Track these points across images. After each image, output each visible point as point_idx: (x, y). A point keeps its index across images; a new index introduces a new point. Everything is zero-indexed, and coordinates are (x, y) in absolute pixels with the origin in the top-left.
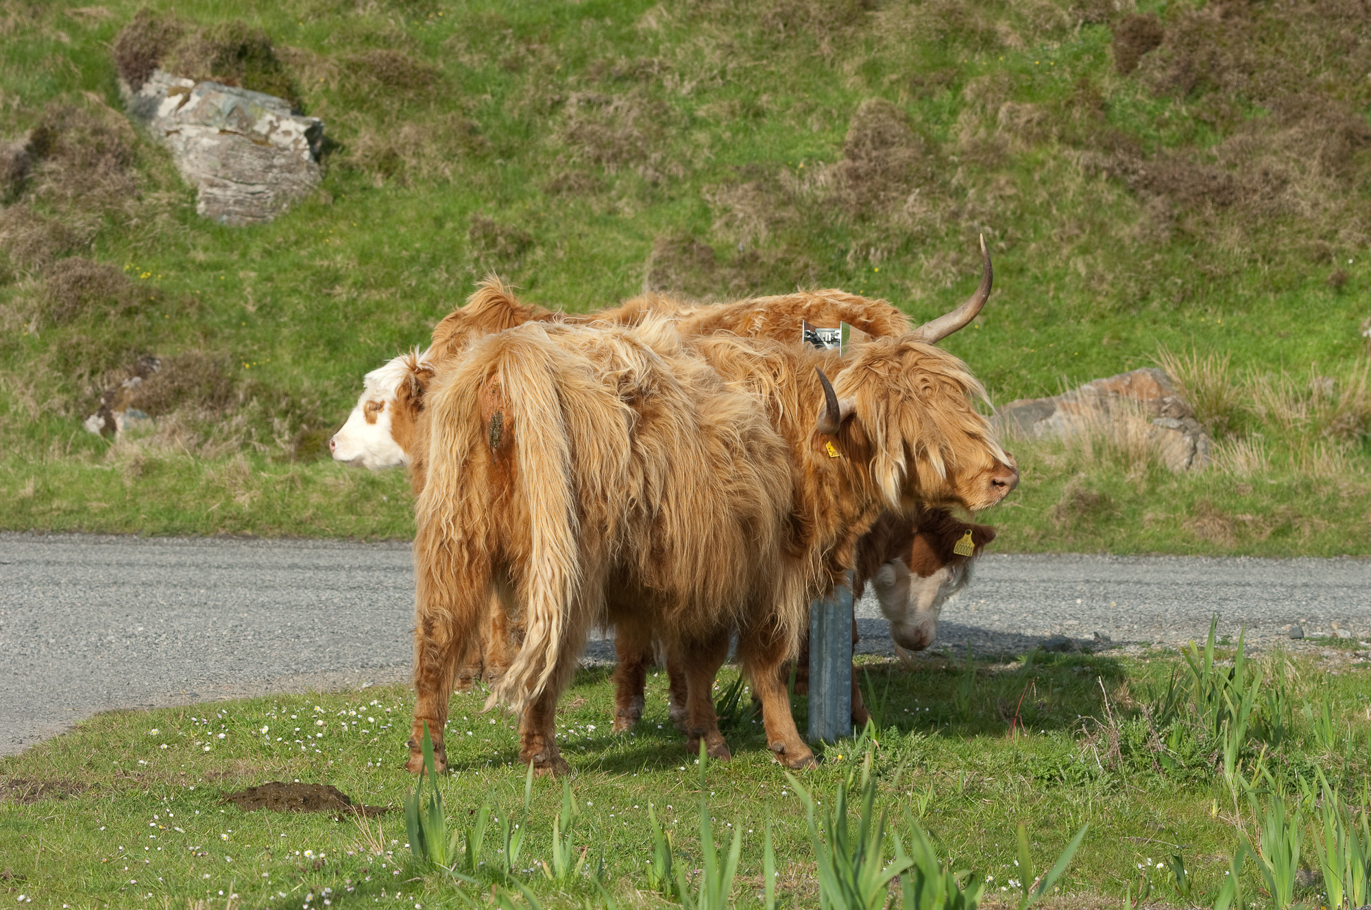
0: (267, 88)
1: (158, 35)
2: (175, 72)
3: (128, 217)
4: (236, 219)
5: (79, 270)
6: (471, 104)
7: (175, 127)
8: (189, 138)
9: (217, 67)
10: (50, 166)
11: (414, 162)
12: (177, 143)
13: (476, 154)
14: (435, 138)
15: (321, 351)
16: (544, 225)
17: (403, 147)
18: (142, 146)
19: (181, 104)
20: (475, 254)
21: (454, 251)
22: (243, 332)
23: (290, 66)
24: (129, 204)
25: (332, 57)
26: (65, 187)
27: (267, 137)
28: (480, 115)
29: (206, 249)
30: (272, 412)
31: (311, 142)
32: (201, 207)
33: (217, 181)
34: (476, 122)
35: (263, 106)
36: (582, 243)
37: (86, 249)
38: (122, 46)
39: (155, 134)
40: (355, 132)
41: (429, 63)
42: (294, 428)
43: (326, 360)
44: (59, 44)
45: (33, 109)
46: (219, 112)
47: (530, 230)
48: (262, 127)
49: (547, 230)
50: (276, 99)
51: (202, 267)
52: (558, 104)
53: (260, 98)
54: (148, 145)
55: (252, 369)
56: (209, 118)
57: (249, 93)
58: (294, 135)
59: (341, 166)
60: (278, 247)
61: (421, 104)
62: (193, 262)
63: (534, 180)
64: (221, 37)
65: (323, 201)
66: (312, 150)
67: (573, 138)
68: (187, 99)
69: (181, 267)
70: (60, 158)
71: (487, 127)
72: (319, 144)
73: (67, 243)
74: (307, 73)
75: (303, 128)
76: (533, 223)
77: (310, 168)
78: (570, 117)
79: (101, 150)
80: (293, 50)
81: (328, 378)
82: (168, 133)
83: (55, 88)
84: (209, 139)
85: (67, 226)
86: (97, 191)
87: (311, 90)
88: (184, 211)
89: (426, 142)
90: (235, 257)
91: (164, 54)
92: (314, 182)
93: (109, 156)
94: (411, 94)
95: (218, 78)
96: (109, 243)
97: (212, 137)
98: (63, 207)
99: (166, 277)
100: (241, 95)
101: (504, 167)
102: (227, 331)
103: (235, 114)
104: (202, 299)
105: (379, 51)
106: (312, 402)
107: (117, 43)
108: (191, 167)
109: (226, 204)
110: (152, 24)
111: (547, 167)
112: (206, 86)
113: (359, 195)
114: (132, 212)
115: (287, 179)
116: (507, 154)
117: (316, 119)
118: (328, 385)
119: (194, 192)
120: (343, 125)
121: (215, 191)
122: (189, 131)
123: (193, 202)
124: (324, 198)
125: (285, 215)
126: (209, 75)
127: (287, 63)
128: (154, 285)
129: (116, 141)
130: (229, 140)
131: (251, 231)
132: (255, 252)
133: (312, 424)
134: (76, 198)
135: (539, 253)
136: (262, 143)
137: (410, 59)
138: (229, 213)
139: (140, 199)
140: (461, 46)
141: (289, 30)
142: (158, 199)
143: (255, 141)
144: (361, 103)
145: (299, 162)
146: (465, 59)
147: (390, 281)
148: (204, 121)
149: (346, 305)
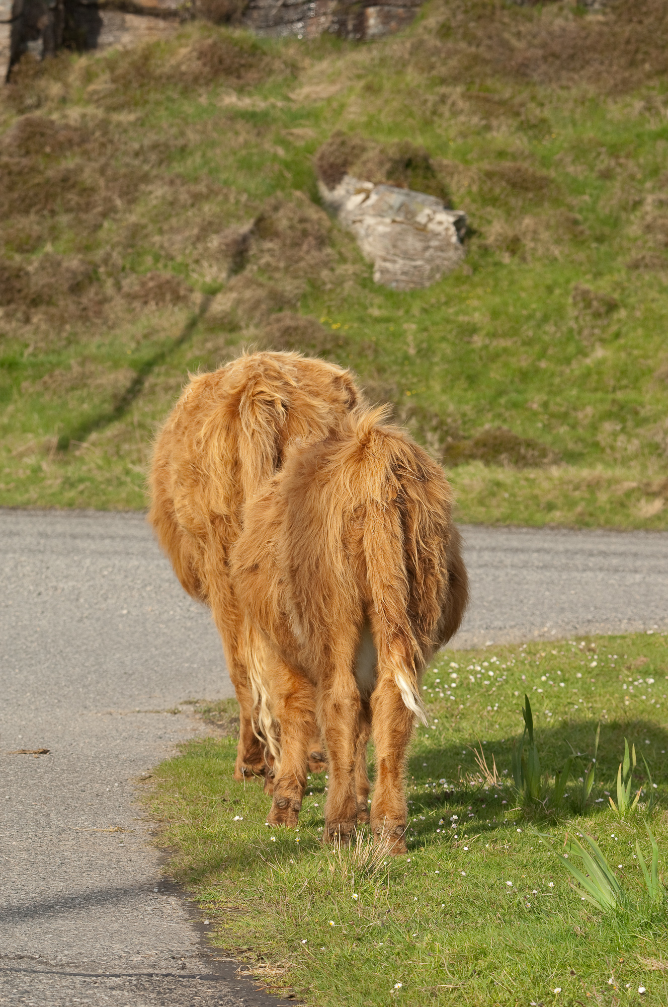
0: (426, 190)
1: (347, 150)
2: (359, 177)
3: (324, 283)
4: (402, 285)
5: (288, 322)
6: (575, 202)
7: (359, 218)
8: (369, 226)
9: (390, 174)
10: (268, 245)
11: (532, 245)
12: (360, 230)
13: (578, 240)
14: (548, 227)
15: (462, 383)
16: (627, 292)
17: (524, 234)
18: (335, 232)
19: (364, 201)
20: (576, 313)
21: (560, 311)
22: (407, 368)
23: (444, 174)
24: (325, 274)
25: (474, 167)
26: (279, 261)
27: (425, 226)
28: (581, 211)
29: (380, 307)
30: (426, 427)
31: (458, 229)
32: (377, 276)
33: (389, 257)
34: (579, 217)
35: (423, 204)
36: (654, 306)
37: (293, 307)
38: (322, 158)
39: (344, 223)
40: (489, 222)
41: (544, 172)
42: (442, 440)
43: (465, 390)
44: (275, 156)
45: (257, 203)
46: (391, 207)
47: (616, 296)
48: (422, 219)
49: (629, 296)
50: (432, 199)
51: (377, 320)
52: (638, 204)
53: (421, 197)
54: (339, 231)
55: (412, 396)
56: (383, 211)
57: (413, 194)
58: (445, 225)
59: (480, 247)
60: (432, 306)
61: (539, 202)
62: (370, 316)
63: (620, 259)
64: (392, 152)
65: (465, 273)
66: (458, 235)
67: (649, 228)
68: (367, 197)
69: (362, 320)
70: (276, 240)
71: (586, 219)
72: (463, 231)
73: (279, 302)
74: (456, 177)
75: (452, 219)
76: (619, 291)
77: (456, 249)
78: (647, 213)
79: (305, 234)
80: (445, 162)
81: (467, 403)
82: (354, 222)
83: (274, 187)
84: (383, 227)
85: (280, 289)
86: (302, 264)
87: (458, 190)
88: (365, 279)
89: (541, 229)
90: (401, 313)
91: (352, 164)
92: (459, 259)
93: (311, 239)
94: (530, 195)
95: (391, 182)
96: (311, 302)
97: (385, 225)
98: (277, 275)
99: (351, 328)
100: (407, 195)
101: (597, 249)
102: (395, 368)
103: (403, 208)
104: (377, 344)
105: (507, 164)
106: (455, 421)
107: (318, 155)
108: (370, 247)
109: (395, 274)
110: (343, 143)
111: (629, 249)
112: (382, 188)
113: (491, 269)
114: (327, 280)
115: (439, 257)
116: (600, 239)
117: (461, 213)
118: (467, 408)
119: (371, 266)
120: (481, 218)
121: (388, 265)
122: (370, 220)
123: (372, 273)
124: (466, 270)
125: (438, 284)
126: (384, 180)
127: (441, 171)
128: (343, 333)
129: (316, 227)
130: (398, 228)
131: (413, 294)
132: (416, 310)
133: (455, 437)
134: (287, 269)
135: (622, 313)
136: (422, 230)
137: (531, 170)
138: (397, 281)
139: (332, 270)
140: (568, 159)
141: (443, 148)
142: (346, 270)
143: (417, 229)
144: (494, 201)
145: (449, 244)
146: (571, 169)
147: (514, 332)
148: (380, 214)
149: (481, 350)
